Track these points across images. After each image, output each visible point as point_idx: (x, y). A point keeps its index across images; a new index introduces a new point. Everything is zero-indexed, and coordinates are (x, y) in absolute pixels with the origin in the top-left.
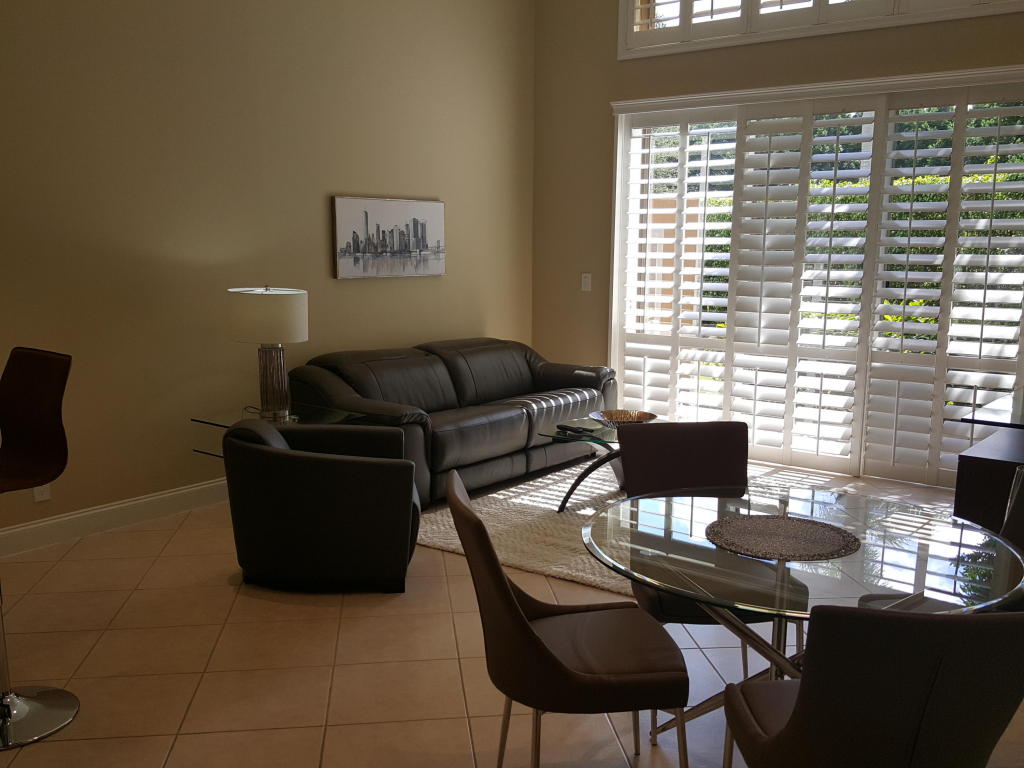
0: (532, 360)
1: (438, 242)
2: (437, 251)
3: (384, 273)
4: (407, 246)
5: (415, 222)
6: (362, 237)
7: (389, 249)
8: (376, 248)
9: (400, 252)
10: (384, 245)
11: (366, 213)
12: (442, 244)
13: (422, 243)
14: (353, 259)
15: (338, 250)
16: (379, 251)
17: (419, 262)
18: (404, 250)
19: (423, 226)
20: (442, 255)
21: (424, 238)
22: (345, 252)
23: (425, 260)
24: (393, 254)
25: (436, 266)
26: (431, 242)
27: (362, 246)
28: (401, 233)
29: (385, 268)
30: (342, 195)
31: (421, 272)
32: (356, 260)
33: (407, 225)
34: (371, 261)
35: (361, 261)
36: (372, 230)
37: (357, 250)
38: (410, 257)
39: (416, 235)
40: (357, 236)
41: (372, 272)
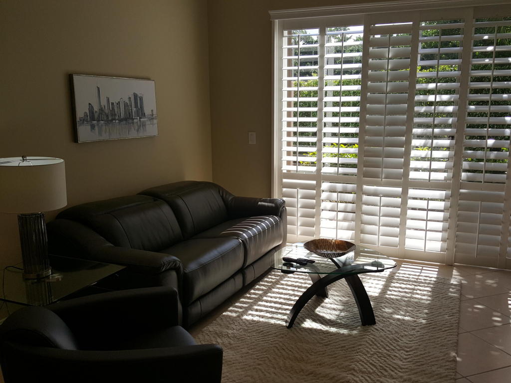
0: (224, 196)
1: (152, 111)
2: (152, 118)
3: (115, 137)
4: (130, 114)
5: (135, 96)
6: (96, 108)
7: (117, 118)
8: (107, 116)
9: (126, 119)
10: (114, 115)
11: (98, 88)
12: (155, 112)
13: (141, 113)
14: (90, 127)
15: (78, 120)
16: (110, 119)
17: (139, 127)
18: (128, 118)
19: (141, 99)
20: (155, 121)
21: (142, 107)
22: (83, 120)
23: (144, 125)
24: (121, 120)
25: (152, 130)
26: (147, 111)
27: (96, 116)
28: (126, 105)
29: (116, 132)
30: (79, 74)
31: (142, 134)
32: (93, 127)
33: (130, 98)
34: (104, 128)
35: (96, 128)
36: (104, 102)
37: (93, 119)
38: (133, 123)
39: (136, 106)
40: (92, 107)
41: (105, 137)
